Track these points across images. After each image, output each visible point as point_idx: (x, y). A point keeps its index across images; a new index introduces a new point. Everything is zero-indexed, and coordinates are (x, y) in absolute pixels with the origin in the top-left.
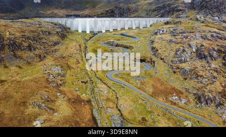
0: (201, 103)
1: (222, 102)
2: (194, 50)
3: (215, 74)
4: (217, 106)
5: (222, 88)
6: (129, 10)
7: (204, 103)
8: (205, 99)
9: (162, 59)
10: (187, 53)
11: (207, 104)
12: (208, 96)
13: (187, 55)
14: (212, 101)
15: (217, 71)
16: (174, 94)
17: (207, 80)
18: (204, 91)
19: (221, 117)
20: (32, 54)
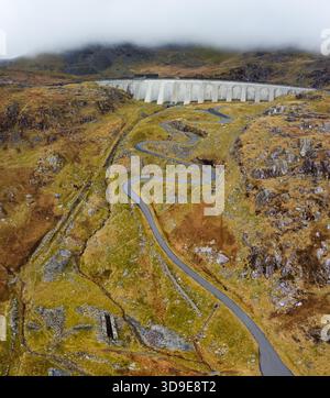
0: (253, 268)
1: (293, 273)
2: (303, 153)
3: (315, 209)
4: (282, 279)
5: (309, 242)
6: (270, 70)
7: (260, 269)
8: (262, 261)
9: (240, 164)
10: (286, 159)
11: (264, 272)
12: (273, 256)
13: (285, 162)
14: (276, 268)
15: (320, 203)
16: (212, 242)
17: (290, 220)
18: (270, 245)
19: (274, 303)
20: (41, 135)
